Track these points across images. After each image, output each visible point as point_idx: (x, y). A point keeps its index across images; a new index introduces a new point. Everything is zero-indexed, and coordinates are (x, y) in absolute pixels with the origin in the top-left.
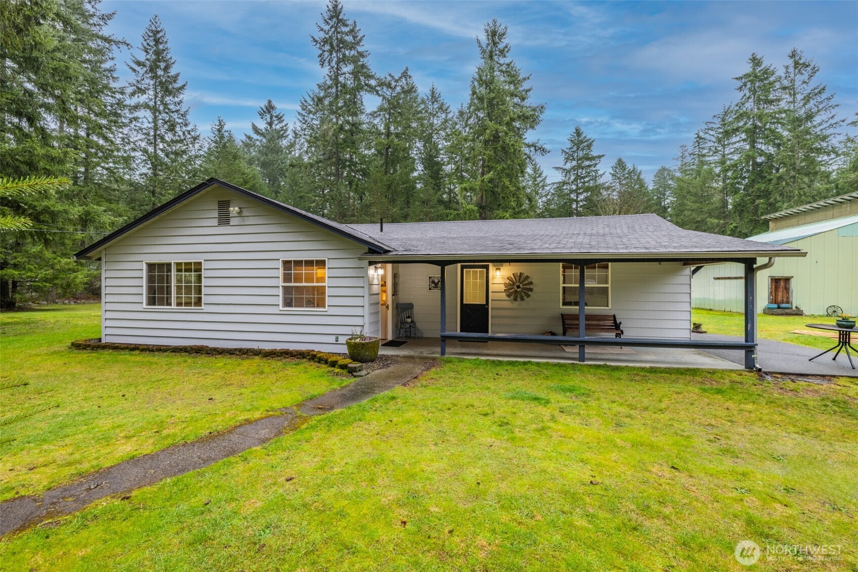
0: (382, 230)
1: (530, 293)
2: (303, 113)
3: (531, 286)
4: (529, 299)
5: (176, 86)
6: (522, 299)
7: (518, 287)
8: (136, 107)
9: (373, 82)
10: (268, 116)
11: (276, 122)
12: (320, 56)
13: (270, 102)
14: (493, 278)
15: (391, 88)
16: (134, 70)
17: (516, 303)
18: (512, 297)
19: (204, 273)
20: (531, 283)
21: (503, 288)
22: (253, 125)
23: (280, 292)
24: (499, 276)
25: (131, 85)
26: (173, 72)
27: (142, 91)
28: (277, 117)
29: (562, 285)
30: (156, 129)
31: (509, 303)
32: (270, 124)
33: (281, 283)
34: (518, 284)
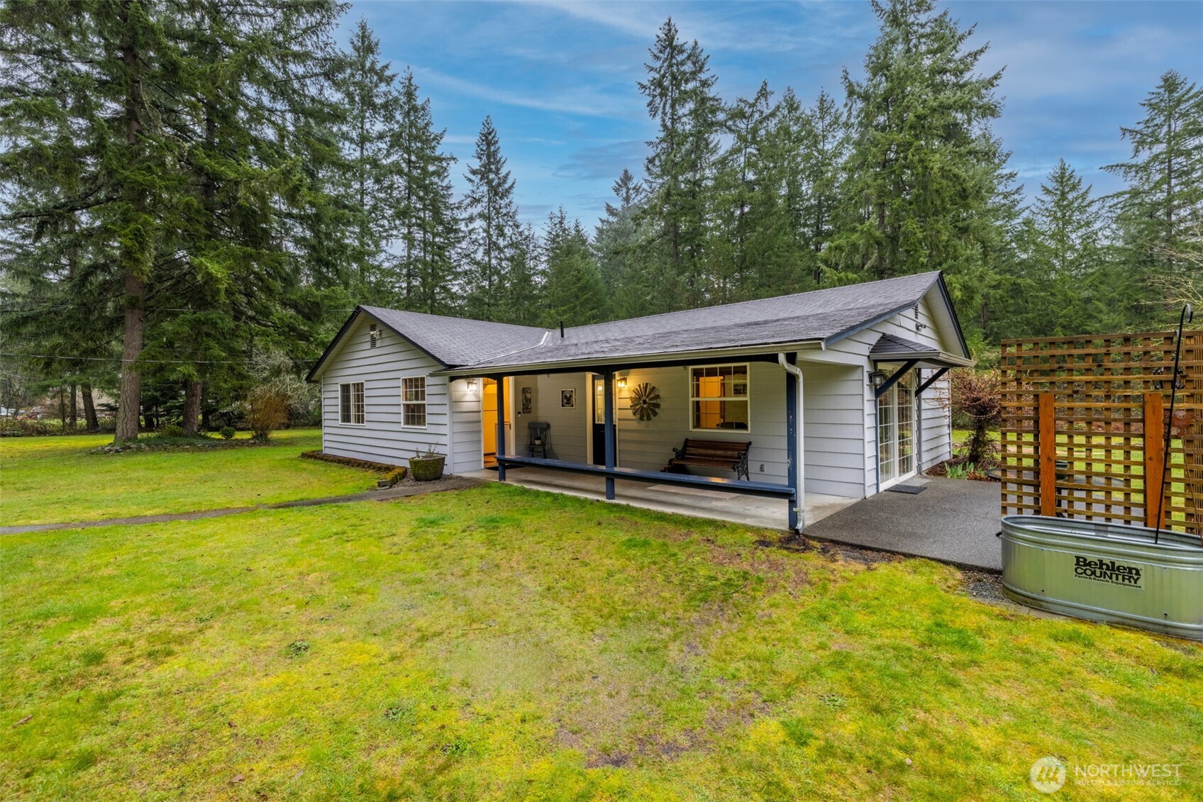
0: (562, 336)
1: (657, 410)
2: (649, 178)
3: (658, 401)
4: (656, 418)
5: (507, 186)
6: (649, 419)
7: (645, 402)
8: (471, 219)
9: (721, 116)
10: (624, 190)
11: (633, 196)
12: (649, 105)
13: (626, 172)
14: (620, 391)
15: (745, 117)
16: (470, 180)
17: (644, 423)
18: (638, 416)
19: (366, 393)
20: (658, 397)
21: (628, 403)
22: (608, 206)
23: (402, 409)
24: (626, 387)
25: (468, 196)
26: (503, 172)
27: (476, 201)
28: (634, 188)
29: (691, 399)
30: (490, 236)
31: (635, 423)
32: (627, 199)
33: (402, 401)
34: (644, 398)
